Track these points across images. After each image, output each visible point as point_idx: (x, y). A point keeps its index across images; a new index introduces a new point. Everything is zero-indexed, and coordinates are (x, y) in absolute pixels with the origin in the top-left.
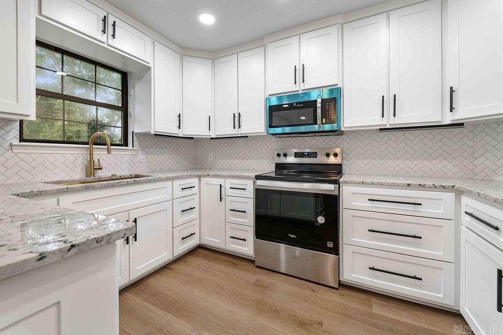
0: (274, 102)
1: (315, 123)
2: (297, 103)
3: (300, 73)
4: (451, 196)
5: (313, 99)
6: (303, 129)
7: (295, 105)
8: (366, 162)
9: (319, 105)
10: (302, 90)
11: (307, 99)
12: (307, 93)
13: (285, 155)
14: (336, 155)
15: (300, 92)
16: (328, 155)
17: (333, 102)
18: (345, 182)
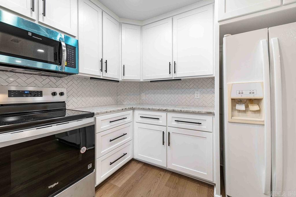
4: (131, 112)
5: (58, 39)
6: (39, 65)
8: (79, 99)
9: (64, 48)
10: (39, 22)
14: (62, 94)
15: (36, 22)
16: (54, 94)
17: (73, 50)
18: (98, 114)
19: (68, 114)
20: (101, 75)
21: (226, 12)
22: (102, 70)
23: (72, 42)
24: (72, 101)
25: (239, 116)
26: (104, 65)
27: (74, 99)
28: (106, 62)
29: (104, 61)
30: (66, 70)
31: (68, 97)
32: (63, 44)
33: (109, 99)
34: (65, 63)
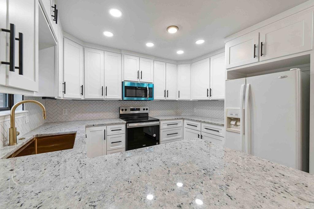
0: (127, 84)
1: (146, 96)
2: (138, 87)
3: (140, 74)
4: (182, 120)
5: (145, 86)
7: (137, 88)
8: (154, 111)
9: (148, 89)
10: (140, 82)
11: (142, 86)
12: (143, 84)
13: (126, 110)
14: (147, 109)
15: (139, 82)
16: (144, 109)
17: (151, 89)
18: (161, 120)
19: (149, 119)
20: (165, 99)
21: (230, 64)
22: (165, 96)
23: (151, 86)
24: (151, 113)
25: (233, 128)
26: (166, 93)
27: (152, 112)
28: (168, 91)
29: (166, 91)
30: (149, 99)
31: (149, 110)
32: (147, 87)
33: (171, 112)
34: (148, 96)
